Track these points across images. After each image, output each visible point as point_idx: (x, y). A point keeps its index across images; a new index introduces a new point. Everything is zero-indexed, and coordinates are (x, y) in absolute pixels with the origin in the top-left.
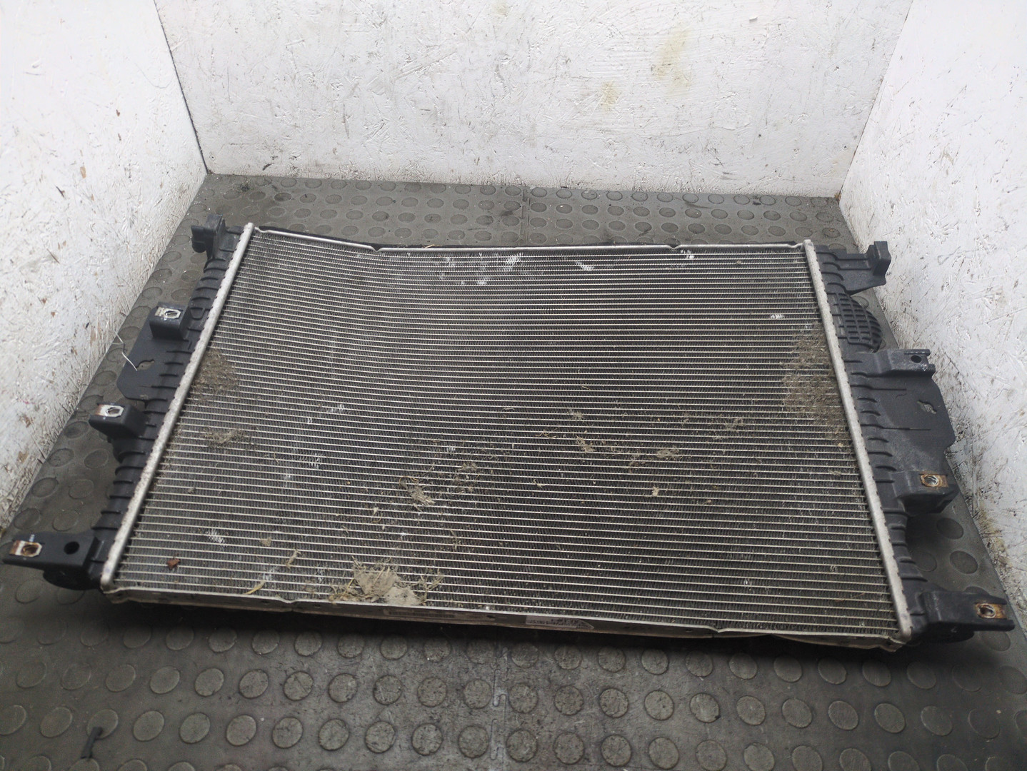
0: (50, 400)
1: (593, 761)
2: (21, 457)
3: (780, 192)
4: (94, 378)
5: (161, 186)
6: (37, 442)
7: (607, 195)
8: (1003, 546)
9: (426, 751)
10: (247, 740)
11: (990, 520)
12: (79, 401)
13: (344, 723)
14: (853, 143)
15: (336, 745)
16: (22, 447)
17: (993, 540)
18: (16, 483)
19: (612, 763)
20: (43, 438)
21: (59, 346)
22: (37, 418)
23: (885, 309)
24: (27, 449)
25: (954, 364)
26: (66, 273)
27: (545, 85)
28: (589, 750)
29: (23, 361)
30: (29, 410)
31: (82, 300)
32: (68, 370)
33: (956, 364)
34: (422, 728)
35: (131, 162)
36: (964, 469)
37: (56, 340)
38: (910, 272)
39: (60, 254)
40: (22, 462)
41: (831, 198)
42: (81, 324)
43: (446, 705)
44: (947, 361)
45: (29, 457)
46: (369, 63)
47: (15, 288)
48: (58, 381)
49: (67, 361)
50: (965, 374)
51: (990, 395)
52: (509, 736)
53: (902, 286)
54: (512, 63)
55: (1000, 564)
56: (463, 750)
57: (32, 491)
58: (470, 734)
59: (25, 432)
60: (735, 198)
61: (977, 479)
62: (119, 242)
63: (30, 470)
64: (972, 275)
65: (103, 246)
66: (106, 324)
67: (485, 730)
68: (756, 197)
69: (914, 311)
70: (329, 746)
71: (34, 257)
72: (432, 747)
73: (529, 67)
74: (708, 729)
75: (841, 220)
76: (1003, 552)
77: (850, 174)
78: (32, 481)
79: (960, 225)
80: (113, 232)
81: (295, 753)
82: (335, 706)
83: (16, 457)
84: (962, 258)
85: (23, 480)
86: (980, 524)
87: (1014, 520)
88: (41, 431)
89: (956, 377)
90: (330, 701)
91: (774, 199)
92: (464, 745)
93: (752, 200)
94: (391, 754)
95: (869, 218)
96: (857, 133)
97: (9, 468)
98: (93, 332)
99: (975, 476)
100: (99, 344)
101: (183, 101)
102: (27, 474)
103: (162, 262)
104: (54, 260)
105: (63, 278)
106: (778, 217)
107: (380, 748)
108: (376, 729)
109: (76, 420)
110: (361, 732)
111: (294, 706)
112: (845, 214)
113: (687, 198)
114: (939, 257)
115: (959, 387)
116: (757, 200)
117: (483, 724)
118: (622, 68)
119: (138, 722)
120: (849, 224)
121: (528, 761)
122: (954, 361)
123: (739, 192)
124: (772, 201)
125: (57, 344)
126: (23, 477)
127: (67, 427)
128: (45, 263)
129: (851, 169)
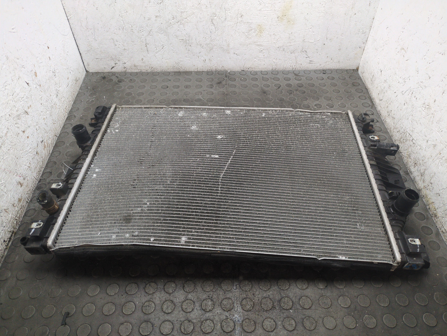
0: (29, 175)
1: (277, 308)
2: (20, 200)
3: (334, 68)
4: (47, 165)
5: (68, 79)
6: (25, 193)
7: (261, 73)
8: (435, 208)
9: (208, 310)
10: (132, 312)
11: (429, 199)
12: (41, 175)
13: (172, 302)
14: (363, 45)
15: (170, 311)
16: (20, 196)
17: (431, 206)
18: (18, 212)
19: (285, 308)
20: (28, 191)
21: (31, 151)
22: (25, 183)
23: (380, 115)
24: (22, 197)
25: (411, 136)
26: (32, 119)
27: (233, 27)
28: (275, 304)
29: (17, 158)
30: (21, 180)
31: (39, 131)
32: (36, 162)
33: (412, 136)
34: (205, 301)
35: (55, 69)
36: (418, 179)
37: (30, 149)
38: (390, 99)
39: (28, 111)
40: (20, 203)
41: (355, 69)
42: (39, 141)
43: (214, 291)
44: (408, 134)
45: (22, 200)
46: (156, 20)
47: (12, 126)
48: (32, 166)
49: (35, 158)
50: (416, 140)
51: (426, 147)
52: (242, 301)
53: (387, 105)
54: (218, 18)
55: (434, 216)
56: (223, 308)
57: (25, 215)
58: (226, 302)
59: (20, 189)
60: (315, 71)
61: (423, 182)
62: (52, 104)
63: (23, 206)
64: (417, 98)
65: (46, 106)
66: (49, 140)
67: (232, 299)
68: (324, 71)
69: (393, 115)
70: (167, 312)
71: (19, 113)
72: (210, 308)
73: (226, 19)
74: (323, 291)
75: (360, 78)
76: (435, 211)
77: (362, 59)
78: (25, 211)
79: (410, 78)
80: (50, 100)
81: (152, 316)
82: (168, 295)
83: (17, 200)
84: (412, 91)
85: (21, 210)
86: (425, 200)
87: (439, 197)
88: (27, 189)
89: (412, 141)
90: (165, 293)
91: (331, 71)
92: (224, 306)
93: (322, 72)
94: (193, 313)
95: (372, 77)
96: (364, 41)
97: (15, 205)
98: (44, 144)
99: (422, 181)
100: (47, 150)
101: (74, 41)
102: (22, 208)
103: (71, 112)
104: (27, 114)
105: (31, 121)
106: (333, 78)
107: (188, 310)
108: (186, 303)
109: (41, 183)
110: (180, 304)
111: (150, 296)
112: (361, 75)
113: (295, 72)
114: (402, 91)
115: (413, 145)
116: (324, 72)
117: (231, 297)
118: (265, 18)
119: (84, 309)
120: (363, 80)
121: (250, 311)
122: (411, 134)
123: (316, 69)
124: (331, 72)
125: (30, 150)
126: (21, 209)
127: (37, 186)
128: (23, 115)
129: (363, 57)
